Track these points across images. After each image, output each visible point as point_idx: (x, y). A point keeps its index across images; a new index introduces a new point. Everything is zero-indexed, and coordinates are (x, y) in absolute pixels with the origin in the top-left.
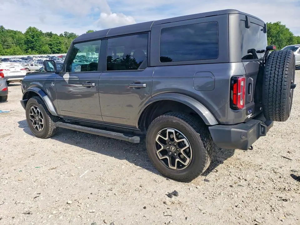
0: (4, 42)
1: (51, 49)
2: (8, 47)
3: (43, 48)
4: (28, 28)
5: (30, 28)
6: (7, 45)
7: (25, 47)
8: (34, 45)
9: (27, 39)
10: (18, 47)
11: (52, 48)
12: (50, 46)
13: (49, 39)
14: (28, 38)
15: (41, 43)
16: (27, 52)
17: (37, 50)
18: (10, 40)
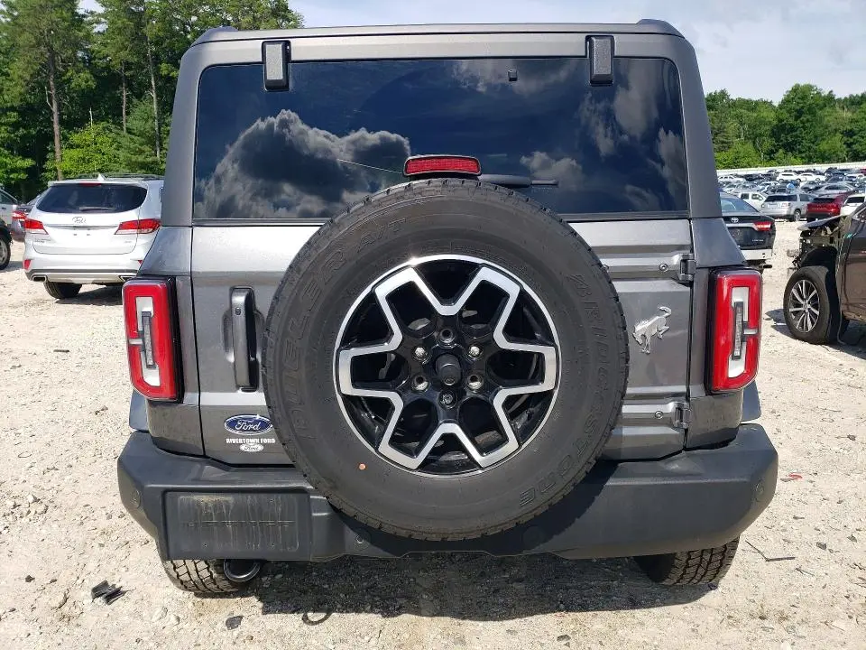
0: (716, 134)
1: (849, 145)
2: (725, 146)
3: (824, 146)
4: (790, 89)
5: (796, 89)
6: (723, 142)
7: (768, 143)
8: (797, 136)
9: (780, 121)
10: (749, 146)
11: (852, 144)
12: (845, 138)
13: (849, 115)
14: (783, 121)
15: (819, 130)
16: (771, 159)
17: (800, 152)
18: (732, 126)
